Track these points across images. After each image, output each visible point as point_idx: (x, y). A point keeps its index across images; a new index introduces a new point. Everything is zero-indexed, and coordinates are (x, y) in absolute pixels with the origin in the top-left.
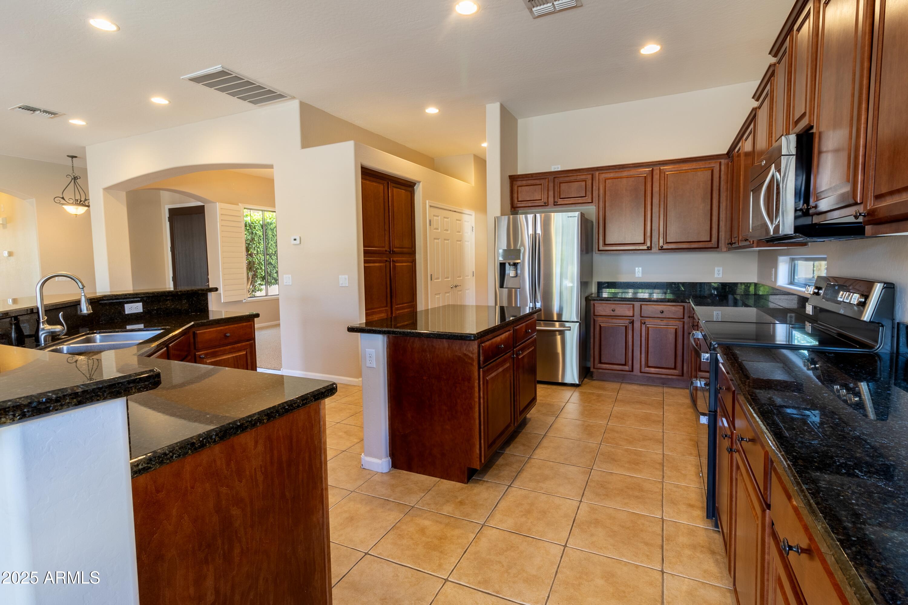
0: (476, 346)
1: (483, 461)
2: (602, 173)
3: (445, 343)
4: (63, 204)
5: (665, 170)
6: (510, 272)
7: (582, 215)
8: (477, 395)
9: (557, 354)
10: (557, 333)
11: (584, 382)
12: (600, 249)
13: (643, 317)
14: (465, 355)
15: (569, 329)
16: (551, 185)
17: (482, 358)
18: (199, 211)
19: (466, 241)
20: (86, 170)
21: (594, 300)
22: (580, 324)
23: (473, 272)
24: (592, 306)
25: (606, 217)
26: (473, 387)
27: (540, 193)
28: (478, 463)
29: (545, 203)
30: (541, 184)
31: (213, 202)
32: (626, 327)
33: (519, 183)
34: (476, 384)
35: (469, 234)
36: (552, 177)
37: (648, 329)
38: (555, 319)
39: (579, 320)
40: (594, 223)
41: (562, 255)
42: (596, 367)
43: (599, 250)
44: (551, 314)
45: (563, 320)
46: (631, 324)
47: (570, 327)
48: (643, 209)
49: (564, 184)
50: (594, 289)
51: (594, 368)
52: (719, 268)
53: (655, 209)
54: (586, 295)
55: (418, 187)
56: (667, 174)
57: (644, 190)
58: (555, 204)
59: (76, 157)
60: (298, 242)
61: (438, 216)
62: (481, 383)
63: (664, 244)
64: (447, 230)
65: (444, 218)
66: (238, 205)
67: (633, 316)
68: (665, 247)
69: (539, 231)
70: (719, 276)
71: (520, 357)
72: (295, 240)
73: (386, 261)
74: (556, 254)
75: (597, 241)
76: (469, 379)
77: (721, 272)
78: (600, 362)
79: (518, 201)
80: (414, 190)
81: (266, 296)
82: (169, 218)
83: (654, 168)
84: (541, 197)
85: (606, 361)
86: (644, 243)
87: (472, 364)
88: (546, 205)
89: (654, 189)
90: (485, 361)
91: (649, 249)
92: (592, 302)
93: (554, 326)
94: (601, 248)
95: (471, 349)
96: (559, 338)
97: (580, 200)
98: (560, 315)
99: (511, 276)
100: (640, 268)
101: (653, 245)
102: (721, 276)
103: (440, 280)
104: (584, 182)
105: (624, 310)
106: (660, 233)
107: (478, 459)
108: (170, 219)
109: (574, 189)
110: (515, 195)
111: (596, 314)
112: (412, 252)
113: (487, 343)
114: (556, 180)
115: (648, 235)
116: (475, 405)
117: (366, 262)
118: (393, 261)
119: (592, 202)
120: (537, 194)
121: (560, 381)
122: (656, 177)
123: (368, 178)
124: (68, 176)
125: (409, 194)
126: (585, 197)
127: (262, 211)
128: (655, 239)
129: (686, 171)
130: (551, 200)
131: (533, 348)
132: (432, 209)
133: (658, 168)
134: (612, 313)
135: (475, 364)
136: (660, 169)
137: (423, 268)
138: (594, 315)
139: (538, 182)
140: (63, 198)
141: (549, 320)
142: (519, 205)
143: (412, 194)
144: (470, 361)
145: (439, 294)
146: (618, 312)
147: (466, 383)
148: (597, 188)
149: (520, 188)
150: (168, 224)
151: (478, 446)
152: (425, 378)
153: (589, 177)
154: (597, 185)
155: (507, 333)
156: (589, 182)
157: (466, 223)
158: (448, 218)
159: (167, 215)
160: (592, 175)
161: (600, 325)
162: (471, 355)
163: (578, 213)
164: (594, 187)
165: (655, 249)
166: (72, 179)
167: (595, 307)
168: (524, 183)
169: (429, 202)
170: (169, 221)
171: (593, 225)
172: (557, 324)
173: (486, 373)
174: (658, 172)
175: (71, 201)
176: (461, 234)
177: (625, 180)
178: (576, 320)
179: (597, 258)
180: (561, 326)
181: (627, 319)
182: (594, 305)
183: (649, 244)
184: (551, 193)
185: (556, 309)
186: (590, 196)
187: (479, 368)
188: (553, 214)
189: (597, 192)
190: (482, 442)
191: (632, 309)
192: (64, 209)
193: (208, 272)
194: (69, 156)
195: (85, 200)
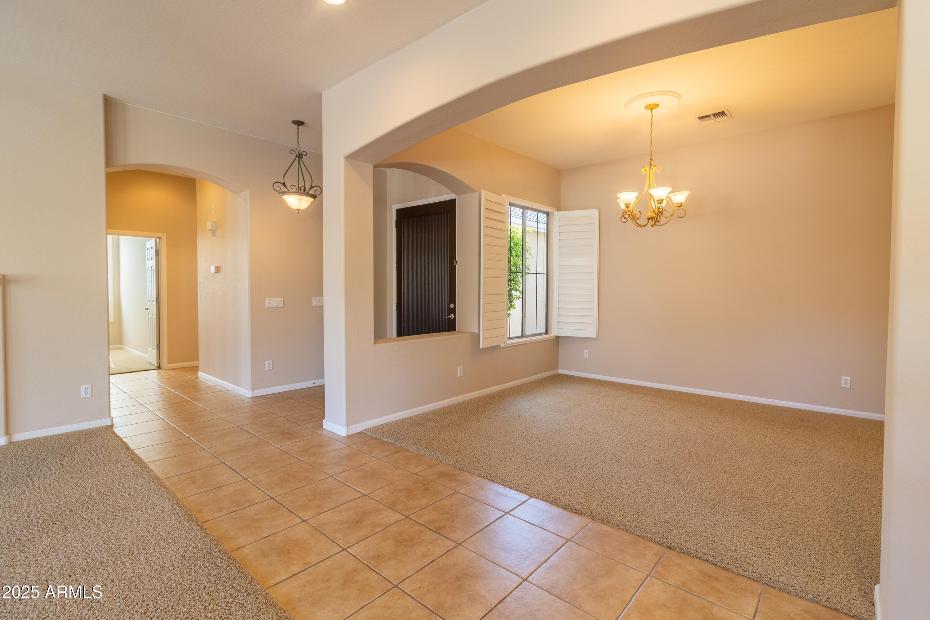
4: (284, 193)
59: (303, 123)
66: (501, 196)
81: (522, 336)
82: (397, 222)
108: (398, 224)
124: (292, 152)
127: (523, 208)
140: (284, 184)
150: (394, 230)
159: (394, 219)
166: (297, 156)
170: (397, 226)
175: (294, 189)
192: (284, 203)
193: (452, 299)
194: (294, 122)
195: (312, 187)
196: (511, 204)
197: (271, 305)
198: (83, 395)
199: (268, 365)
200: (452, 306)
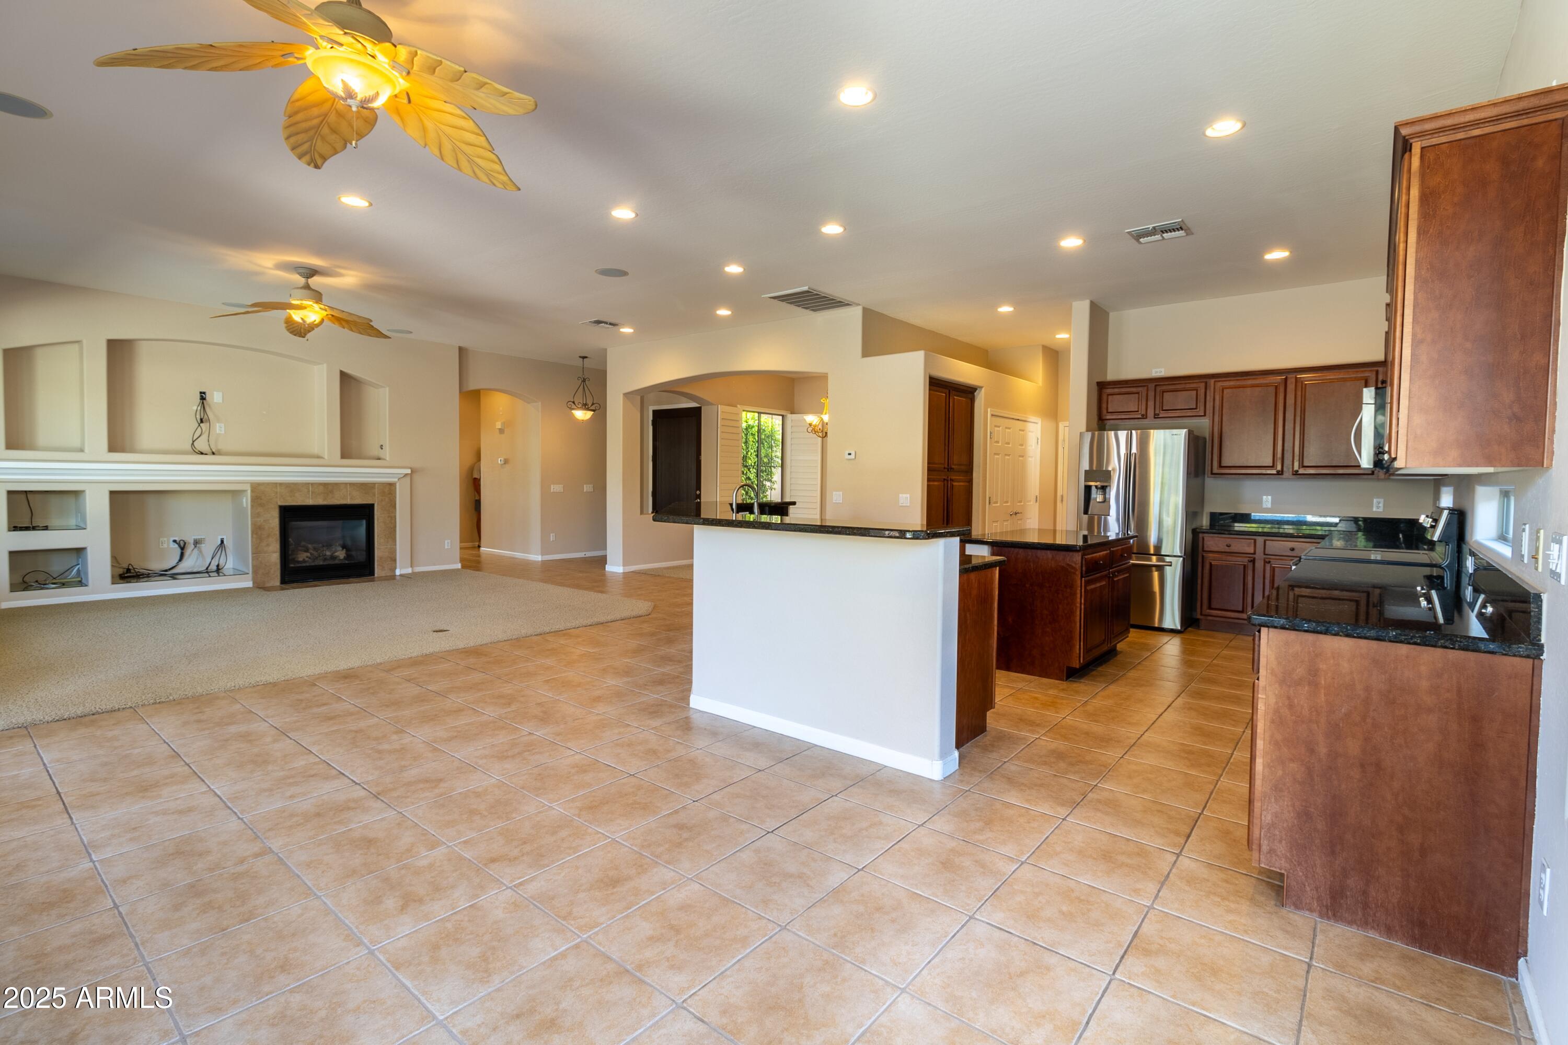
0: (1080, 558)
1: (1082, 662)
2: (1219, 381)
3: (1049, 554)
4: (573, 409)
5: (1302, 379)
6: (1097, 497)
7: (1190, 433)
8: (1078, 600)
9: (1153, 593)
10: (1154, 569)
11: (1187, 630)
12: (1214, 472)
13: (1267, 555)
14: (1068, 565)
15: (1170, 564)
16: (1151, 394)
17: (1084, 569)
18: (694, 415)
19: (1029, 457)
20: (604, 373)
21: (1204, 533)
22: (1184, 559)
23: (1037, 498)
24: (1201, 539)
25: (1224, 435)
26: (1075, 594)
27: (1137, 403)
28: (1078, 662)
29: (1143, 415)
30: (1138, 393)
31: (712, 404)
32: (1245, 566)
33: (1109, 391)
34: (1078, 592)
35: (1033, 447)
36: (1153, 385)
37: (1273, 569)
38: (1152, 552)
39: (1183, 555)
40: (1207, 440)
41: (1163, 478)
42: (1203, 613)
43: (1212, 474)
44: (1147, 546)
45: (1163, 553)
46: (1251, 563)
47: (1171, 562)
48: (1272, 426)
49: (1168, 393)
50: (1205, 522)
51: (1201, 614)
52: (1379, 500)
53: (1289, 426)
54: (1194, 526)
55: (979, 394)
56: (1306, 384)
57: (1274, 402)
58: (1156, 416)
59: (586, 357)
60: (852, 456)
61: (999, 427)
62: (1083, 590)
63: (1299, 468)
64: (1008, 443)
65: (1006, 428)
66: (736, 407)
67: (1254, 553)
68: (1301, 471)
69: (1134, 450)
70: (1378, 510)
71: (1115, 579)
72: (850, 454)
73: (944, 479)
74: (1155, 477)
75: (1210, 462)
76: (1072, 586)
77: (1381, 505)
78: (1210, 608)
79: (1108, 412)
80: (974, 396)
82: (653, 421)
83: (1289, 376)
84: (1138, 408)
85: (1217, 607)
86: (1273, 467)
87: (1074, 573)
88: (1144, 417)
89: (1287, 401)
90: (1087, 572)
91: (1280, 473)
92: (1201, 535)
93: (1150, 560)
94: (1215, 470)
95: (1074, 560)
96: (1156, 575)
97: (1189, 413)
98: (1158, 548)
99: (1098, 500)
100: (1270, 497)
101: (1285, 469)
102: (1381, 510)
103: (999, 505)
104: (1195, 392)
105: (1244, 546)
106: (1295, 455)
107: (1078, 659)
109: (1183, 399)
110: (1104, 406)
111: (1206, 549)
112: (968, 470)
113: (1089, 556)
114: (1159, 389)
115: (1278, 456)
116: (1076, 610)
117: (929, 480)
118: (951, 480)
119: (1205, 415)
120: (1130, 403)
121: (1156, 625)
122: (1291, 387)
123: (935, 388)
124: (577, 378)
125: (969, 401)
126: (1196, 409)
128: (1288, 462)
129: (1332, 381)
130: (1151, 413)
131: (1127, 575)
132: (994, 418)
133: (1294, 376)
134: (1227, 549)
135: (1078, 573)
136: (1296, 378)
137: (981, 490)
138: (1203, 551)
139: (1134, 390)
140: (574, 402)
141: (1143, 552)
142: (1108, 417)
143: (972, 401)
144: (1072, 571)
145: (997, 521)
146: (1234, 548)
147: (1068, 590)
148: (1212, 398)
149: (1110, 397)
150: (651, 428)
151: (1078, 647)
152: (1027, 586)
153: (1203, 385)
154: (1212, 395)
155: (1105, 552)
156: (1202, 392)
157: (1030, 434)
158: (1009, 428)
159: (651, 418)
160: (1206, 383)
161: (1211, 564)
162: (1074, 565)
163: (1185, 430)
164: (1208, 398)
165: (1286, 475)
166: (582, 382)
167: (1205, 542)
168: (1116, 390)
169: (991, 411)
170: (653, 424)
171: (1206, 441)
172: (1154, 558)
173: (1088, 583)
174: (1294, 380)
175: (580, 406)
176: (1023, 447)
177: (1248, 390)
178: (1180, 555)
179: (1211, 483)
180: (1158, 560)
181: (1246, 557)
182: (1203, 539)
183: (1279, 468)
184: (1151, 404)
185: (1153, 540)
186: (1202, 408)
187: (1082, 577)
188: (1152, 431)
189: (1212, 404)
190: (1082, 644)
191: (1253, 545)
192: (572, 415)
193: (699, 487)
194: (580, 357)
195: (593, 404)
196: (744, 411)
197: (555, 490)
198: (446, 547)
199: (552, 537)
200: (698, 492)
